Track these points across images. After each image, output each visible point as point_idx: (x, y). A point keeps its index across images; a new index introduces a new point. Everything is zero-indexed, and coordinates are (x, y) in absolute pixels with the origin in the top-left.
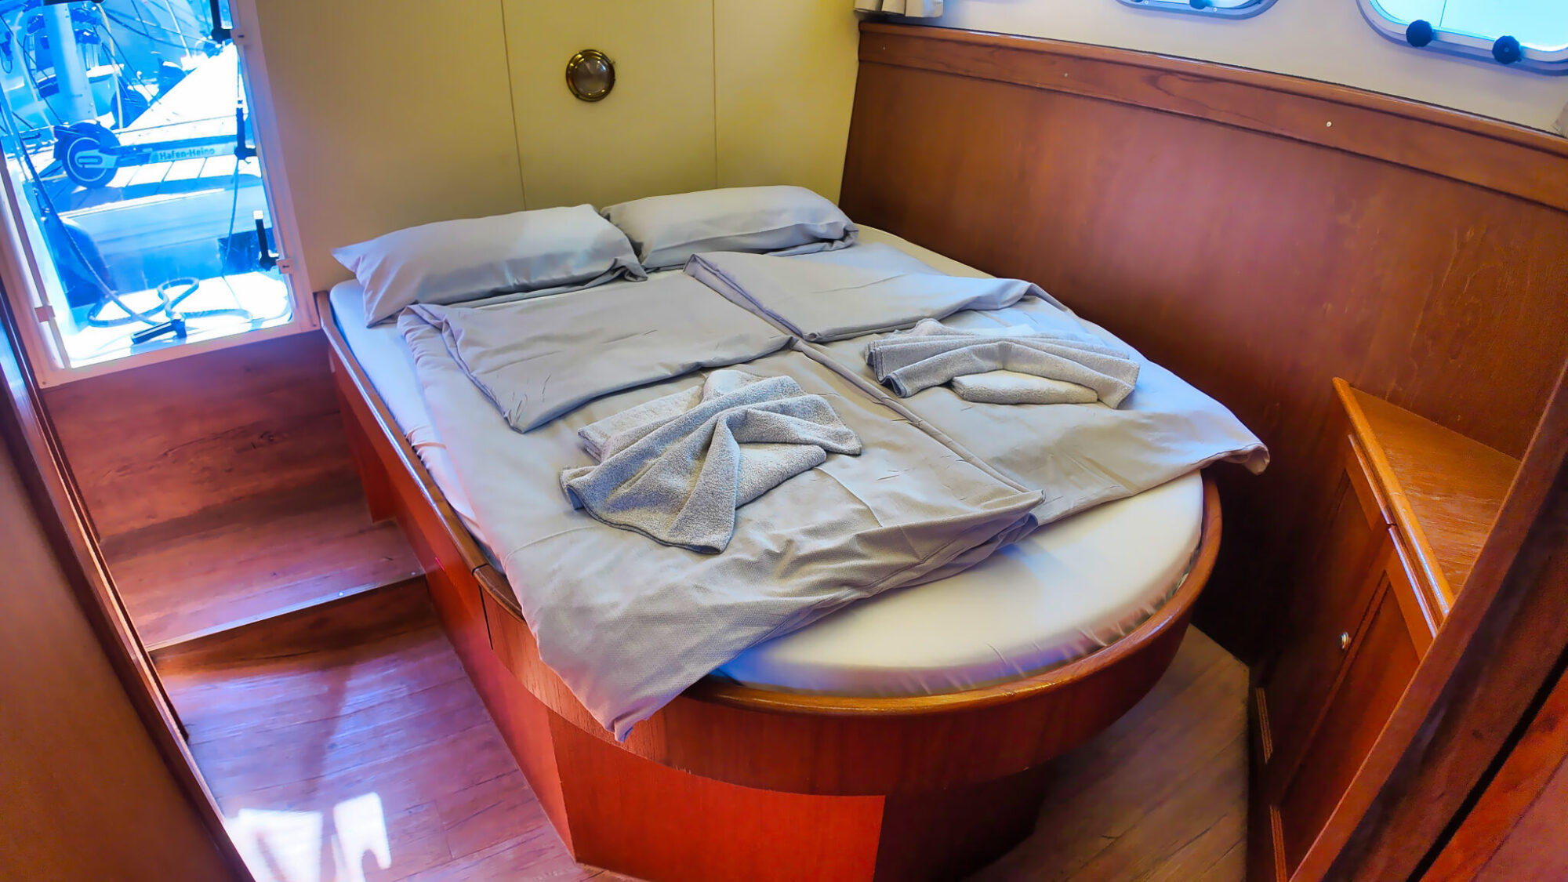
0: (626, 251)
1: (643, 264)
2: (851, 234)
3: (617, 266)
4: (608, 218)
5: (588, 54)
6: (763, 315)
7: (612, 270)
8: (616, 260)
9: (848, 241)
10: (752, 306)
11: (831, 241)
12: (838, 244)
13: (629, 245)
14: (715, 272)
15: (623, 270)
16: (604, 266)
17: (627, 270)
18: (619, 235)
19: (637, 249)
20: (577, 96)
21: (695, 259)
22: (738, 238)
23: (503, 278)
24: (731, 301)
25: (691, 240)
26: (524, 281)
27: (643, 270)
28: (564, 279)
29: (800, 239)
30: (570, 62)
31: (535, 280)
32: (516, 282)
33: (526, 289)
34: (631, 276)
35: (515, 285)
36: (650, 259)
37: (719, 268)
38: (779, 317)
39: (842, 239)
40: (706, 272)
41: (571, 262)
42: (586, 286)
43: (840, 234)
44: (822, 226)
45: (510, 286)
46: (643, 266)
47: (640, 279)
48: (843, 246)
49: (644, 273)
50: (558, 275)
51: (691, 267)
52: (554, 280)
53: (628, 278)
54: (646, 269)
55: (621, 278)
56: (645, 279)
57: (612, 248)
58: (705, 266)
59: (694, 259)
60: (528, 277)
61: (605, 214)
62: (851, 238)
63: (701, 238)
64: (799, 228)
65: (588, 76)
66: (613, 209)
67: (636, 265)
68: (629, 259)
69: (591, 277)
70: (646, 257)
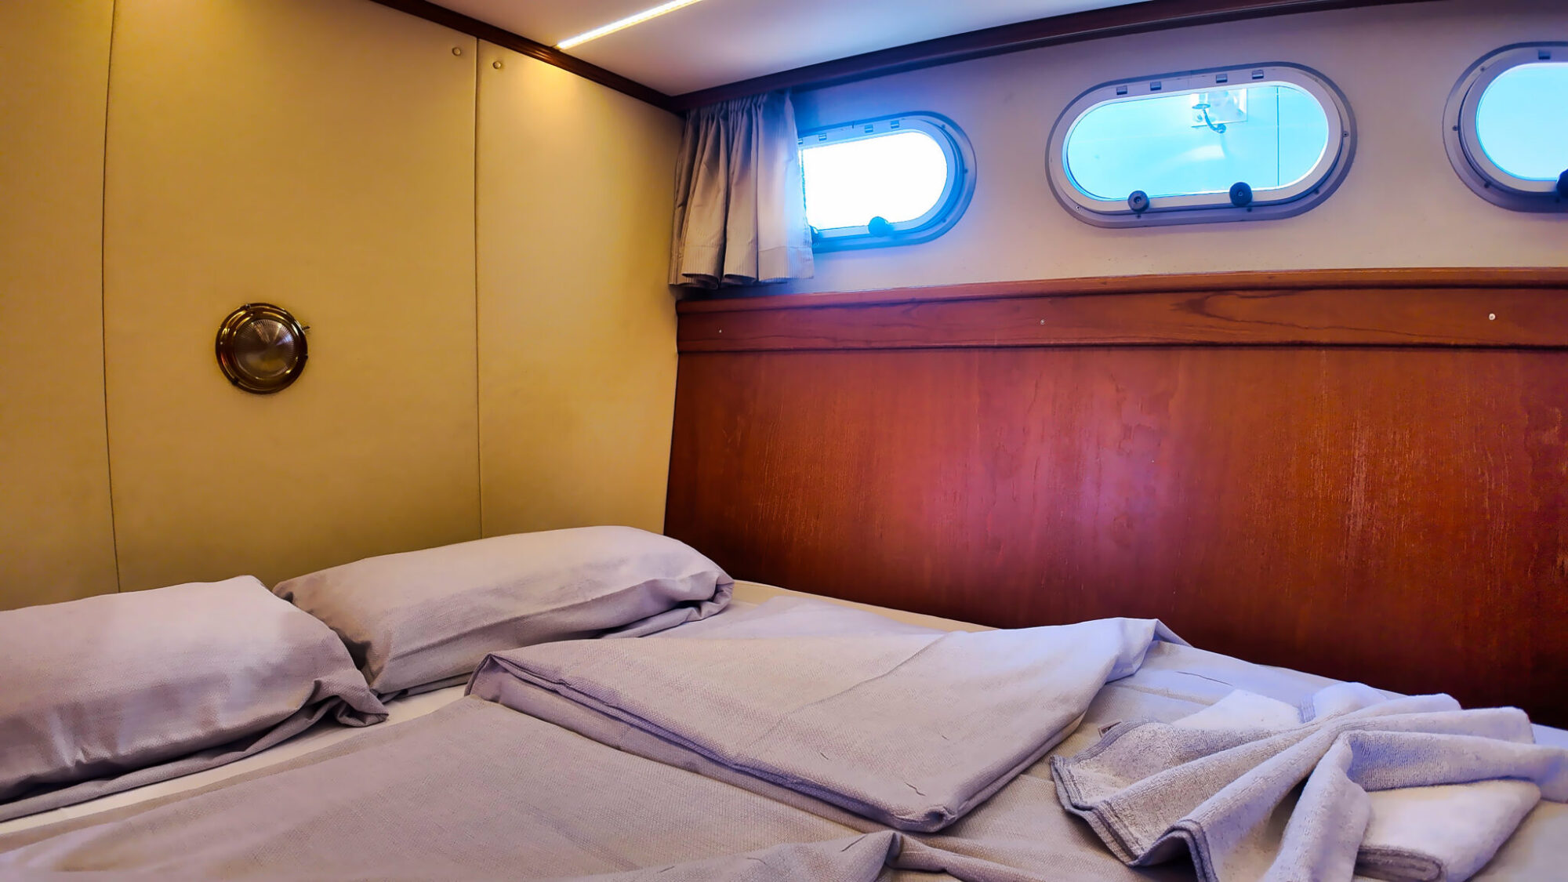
0: (338, 661)
1: (376, 685)
2: (725, 589)
3: (319, 698)
4: (289, 598)
5: (257, 311)
6: (727, 774)
7: (310, 707)
8: (318, 686)
9: (723, 602)
10: (685, 756)
11: (696, 604)
12: (708, 608)
13: (342, 650)
14: (556, 687)
15: (334, 703)
16: (290, 701)
17: (343, 702)
18: (320, 632)
19: (360, 654)
20: (235, 382)
21: (492, 660)
22: (555, 615)
23: (48, 752)
24: (618, 748)
25: (469, 628)
26: (101, 753)
27: (374, 698)
28: (197, 740)
29: (651, 606)
30: (223, 326)
31: (125, 749)
32: (81, 757)
33: (107, 770)
34: (349, 716)
35: (78, 763)
36: (391, 675)
37: (566, 677)
38: (784, 776)
39: (712, 599)
40: (530, 689)
41: (216, 699)
42: (250, 750)
43: (709, 593)
44: (682, 581)
45: (66, 769)
46: (374, 691)
47: (369, 720)
48: (716, 611)
49: (378, 705)
50: (183, 732)
51: (489, 682)
52: (177, 744)
53: (346, 719)
54: (380, 696)
55: (330, 722)
56: (382, 718)
57: (308, 660)
58: (524, 675)
59: (492, 664)
60: (109, 741)
61: (284, 594)
62: (726, 596)
63: (486, 623)
64: (652, 587)
65: (259, 345)
66: (298, 584)
67: (363, 690)
68: (345, 679)
69: (262, 727)
70: (381, 669)
